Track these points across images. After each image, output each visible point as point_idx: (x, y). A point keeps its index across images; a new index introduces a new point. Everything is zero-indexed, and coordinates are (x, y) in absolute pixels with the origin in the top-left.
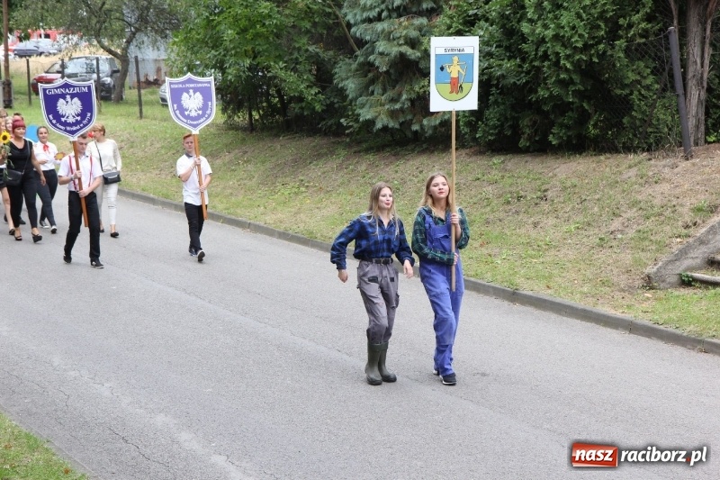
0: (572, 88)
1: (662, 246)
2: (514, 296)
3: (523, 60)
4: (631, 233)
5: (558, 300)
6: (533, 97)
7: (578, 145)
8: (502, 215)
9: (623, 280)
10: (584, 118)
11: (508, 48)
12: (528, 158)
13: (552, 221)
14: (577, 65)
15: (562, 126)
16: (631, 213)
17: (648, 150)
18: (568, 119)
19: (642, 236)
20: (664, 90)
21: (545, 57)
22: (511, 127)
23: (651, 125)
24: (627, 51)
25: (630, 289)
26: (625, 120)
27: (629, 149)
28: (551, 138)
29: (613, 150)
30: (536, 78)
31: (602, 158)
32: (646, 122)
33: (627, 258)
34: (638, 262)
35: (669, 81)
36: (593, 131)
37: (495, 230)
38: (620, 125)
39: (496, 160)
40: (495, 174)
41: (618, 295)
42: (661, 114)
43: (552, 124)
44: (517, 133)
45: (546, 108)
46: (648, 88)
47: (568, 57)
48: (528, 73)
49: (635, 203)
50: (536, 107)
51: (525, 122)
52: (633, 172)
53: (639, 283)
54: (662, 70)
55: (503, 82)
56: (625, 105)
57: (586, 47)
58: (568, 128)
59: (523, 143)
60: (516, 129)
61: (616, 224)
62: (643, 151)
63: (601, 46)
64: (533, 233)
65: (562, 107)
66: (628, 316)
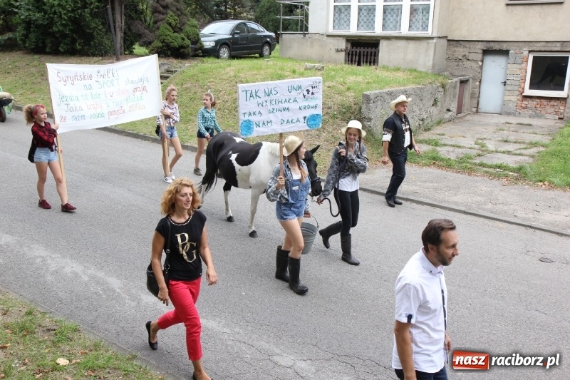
0: (68, 28)
3: (46, 13)
6: (51, 30)
7: (72, 52)
8: (40, 81)
10: (74, 41)
12: (51, 57)
14: (69, 18)
15: (65, 43)
17: (102, 56)
18: (68, 40)
20: (107, 32)
21: (55, 13)
22: (42, 42)
23: (102, 46)
24: (90, 14)
26: (92, 43)
27: (94, 55)
28: (60, 48)
29: (87, 55)
30: (51, 23)
31: (83, 58)
32: (100, 44)
35: (108, 28)
36: (78, 47)
37: (37, 87)
38: (90, 45)
39: (36, 57)
40: (36, 63)
42: (106, 41)
43: (60, 43)
44: (45, 46)
45: (57, 35)
46: (100, 30)
47: (65, 14)
50: (53, 34)
51: (48, 41)
54: (106, 23)
55: (37, 23)
56: (91, 37)
57: (73, 11)
58: (67, 44)
59: (47, 50)
60: (44, 43)
62: (100, 56)
63: (79, 11)
65: (64, 36)
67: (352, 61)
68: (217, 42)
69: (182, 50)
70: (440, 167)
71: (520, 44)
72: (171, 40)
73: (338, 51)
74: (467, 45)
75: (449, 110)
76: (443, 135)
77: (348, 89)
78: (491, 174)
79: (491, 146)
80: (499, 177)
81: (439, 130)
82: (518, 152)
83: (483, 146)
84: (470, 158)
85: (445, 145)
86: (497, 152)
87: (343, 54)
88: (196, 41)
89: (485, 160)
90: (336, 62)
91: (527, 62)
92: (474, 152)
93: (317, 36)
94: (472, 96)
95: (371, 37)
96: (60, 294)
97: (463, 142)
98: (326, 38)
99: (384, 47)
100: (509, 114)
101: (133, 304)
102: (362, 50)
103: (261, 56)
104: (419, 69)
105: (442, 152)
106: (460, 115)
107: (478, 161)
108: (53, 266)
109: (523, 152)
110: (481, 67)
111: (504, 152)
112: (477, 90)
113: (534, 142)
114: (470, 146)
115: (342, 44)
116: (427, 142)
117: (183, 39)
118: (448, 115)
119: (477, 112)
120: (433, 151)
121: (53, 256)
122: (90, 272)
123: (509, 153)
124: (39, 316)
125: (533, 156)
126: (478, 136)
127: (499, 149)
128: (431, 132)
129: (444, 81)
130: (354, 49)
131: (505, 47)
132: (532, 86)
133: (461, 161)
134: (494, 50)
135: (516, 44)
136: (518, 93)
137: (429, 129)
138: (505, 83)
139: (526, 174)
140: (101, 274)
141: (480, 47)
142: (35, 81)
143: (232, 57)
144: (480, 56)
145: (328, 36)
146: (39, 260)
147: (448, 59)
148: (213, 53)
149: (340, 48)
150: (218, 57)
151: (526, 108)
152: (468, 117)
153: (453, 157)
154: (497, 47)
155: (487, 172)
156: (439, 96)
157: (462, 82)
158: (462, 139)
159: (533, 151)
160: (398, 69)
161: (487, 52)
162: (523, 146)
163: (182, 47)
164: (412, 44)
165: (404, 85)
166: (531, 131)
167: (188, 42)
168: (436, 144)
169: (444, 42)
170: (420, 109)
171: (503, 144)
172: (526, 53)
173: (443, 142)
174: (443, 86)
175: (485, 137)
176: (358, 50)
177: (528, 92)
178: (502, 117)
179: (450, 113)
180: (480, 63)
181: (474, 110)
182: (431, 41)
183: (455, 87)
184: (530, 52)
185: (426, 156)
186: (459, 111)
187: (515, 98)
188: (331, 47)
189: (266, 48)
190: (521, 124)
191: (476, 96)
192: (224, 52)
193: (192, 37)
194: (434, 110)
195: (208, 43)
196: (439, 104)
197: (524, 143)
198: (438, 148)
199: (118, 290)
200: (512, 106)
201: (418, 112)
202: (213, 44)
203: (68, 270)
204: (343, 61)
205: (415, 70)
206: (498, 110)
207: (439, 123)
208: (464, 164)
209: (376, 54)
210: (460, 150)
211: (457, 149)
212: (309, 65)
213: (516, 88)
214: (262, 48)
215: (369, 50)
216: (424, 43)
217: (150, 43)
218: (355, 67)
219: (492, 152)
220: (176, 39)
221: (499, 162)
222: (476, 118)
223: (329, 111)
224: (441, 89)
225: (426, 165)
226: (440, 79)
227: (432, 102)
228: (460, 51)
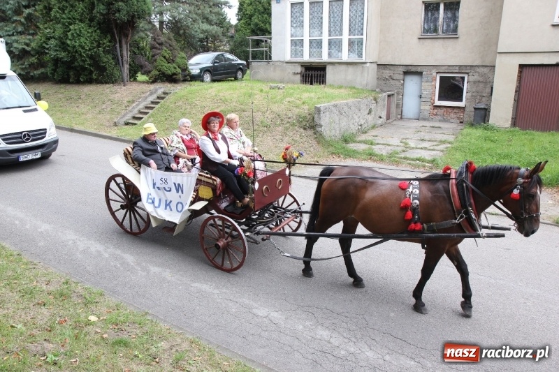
0: (86, 63)
1: (119, 113)
2: (72, 130)
3: (69, 53)
4: (109, 109)
5: (87, 131)
6: (73, 65)
7: (90, 81)
8: (66, 104)
9: (107, 124)
10: (91, 72)
11: (63, 49)
13: (83, 106)
14: (87, 55)
15: (84, 75)
16: (109, 103)
17: (113, 83)
18: (86, 73)
19: (112, 110)
20: (116, 64)
21: (76, 52)
22: (66, 75)
23: (113, 75)
24: (103, 52)
25: (110, 126)
26: (105, 74)
27: (106, 83)
28: (81, 79)
29: (101, 83)
30: (74, 59)
31: (98, 85)
32: (111, 74)
33: (108, 117)
34: (111, 118)
35: (118, 62)
36: (94, 77)
37: (64, 109)
38: (103, 75)
40: (62, 90)
41: (106, 128)
42: (115, 72)
43: (81, 74)
44: (69, 77)
45: (78, 69)
46: (111, 63)
47: (84, 52)
48: (71, 57)
49: (109, 100)
50: (75, 68)
51: (71, 73)
52: (108, 90)
53: (112, 124)
54: (115, 58)
55: (63, 60)
56: (104, 69)
57: (90, 50)
58: (86, 75)
59: (71, 80)
60: (68, 75)
61: (104, 106)
62: (111, 83)
63: (95, 50)
64: (77, 110)
65: (83, 69)
66: (109, 135)
67: (306, 82)
68: (201, 70)
69: (175, 76)
70: (375, 161)
71: (430, 67)
72: (165, 69)
73: (295, 74)
74: (392, 68)
75: (380, 117)
76: (376, 136)
77: (304, 103)
78: (413, 165)
79: (412, 144)
80: (418, 167)
81: (374, 132)
82: (432, 148)
83: (406, 144)
84: (397, 153)
85: (378, 144)
86: (416, 148)
87: (299, 76)
88: (185, 69)
89: (408, 155)
90: (293, 82)
91: (435, 80)
92: (399, 149)
93: (278, 63)
94: (397, 106)
95: (319, 63)
96: (88, 268)
97: (391, 141)
98: (285, 64)
99: (329, 70)
100: (424, 119)
101: (144, 274)
102: (313, 73)
103: (236, 79)
104: (357, 87)
105: (376, 149)
106: (389, 121)
107: (403, 155)
108: (81, 246)
109: (436, 148)
110: (403, 85)
111: (422, 149)
112: (401, 102)
113: (443, 140)
114: (396, 144)
115: (299, 69)
116: (365, 142)
117: (175, 68)
118: (380, 121)
119: (401, 118)
120: (370, 149)
121: (81, 239)
122: (109, 250)
123: (425, 149)
124: (73, 285)
125: (442, 151)
126: (402, 137)
127: (418, 146)
128: (367, 134)
129: (376, 96)
130: (308, 72)
131: (419, 69)
132: (440, 98)
133: (390, 156)
134: (411, 71)
135: (427, 67)
136: (430, 104)
137: (366, 133)
138: (420, 97)
139: (437, 164)
140: (118, 252)
141: (402, 69)
142: (62, 104)
143: (213, 81)
144: (401, 77)
145: (287, 63)
146: (71, 242)
147: (378, 78)
148: (198, 78)
149: (296, 72)
150: (202, 81)
151: (436, 115)
152: (395, 123)
153: (384, 153)
154: (413, 69)
155: (410, 164)
156: (373, 107)
157: (389, 96)
158: (391, 139)
159: (442, 147)
160: (340, 87)
161: (406, 73)
162: (435, 143)
163: (174, 74)
164: (351, 69)
165: (346, 99)
166: (441, 132)
167: (179, 70)
168: (372, 144)
169: (375, 66)
170: (359, 117)
171: (420, 142)
172: (435, 74)
173: (377, 142)
174: (375, 99)
175: (408, 137)
176: (310, 73)
177: (438, 103)
178: (419, 122)
179: (381, 119)
180: (402, 82)
181: (399, 116)
182: (365, 65)
183: (384, 100)
184: (437, 73)
185: (363, 153)
186: (388, 118)
187: (427, 107)
188: (289, 70)
189: (240, 73)
190: (433, 127)
191: (400, 106)
192: (207, 77)
193: (182, 66)
194: (370, 118)
195: (195, 71)
196: (373, 113)
197: (436, 141)
198: (373, 147)
199: (132, 264)
200: (426, 114)
201: (357, 120)
202: (198, 71)
203: (93, 249)
204: (299, 81)
205: (354, 88)
206: (416, 117)
207: (373, 127)
208: (393, 158)
209: (324, 76)
210: (390, 148)
211: (387, 147)
212: (273, 85)
213: (429, 100)
214: (236, 73)
215: (319, 73)
216: (360, 67)
217: (150, 72)
218: (308, 86)
219: (413, 148)
220: (170, 69)
221: (418, 156)
222: (401, 123)
223: (290, 120)
224: (374, 102)
225: (365, 160)
226: (373, 94)
227: (367, 112)
228: (387, 73)
